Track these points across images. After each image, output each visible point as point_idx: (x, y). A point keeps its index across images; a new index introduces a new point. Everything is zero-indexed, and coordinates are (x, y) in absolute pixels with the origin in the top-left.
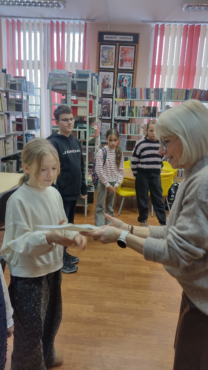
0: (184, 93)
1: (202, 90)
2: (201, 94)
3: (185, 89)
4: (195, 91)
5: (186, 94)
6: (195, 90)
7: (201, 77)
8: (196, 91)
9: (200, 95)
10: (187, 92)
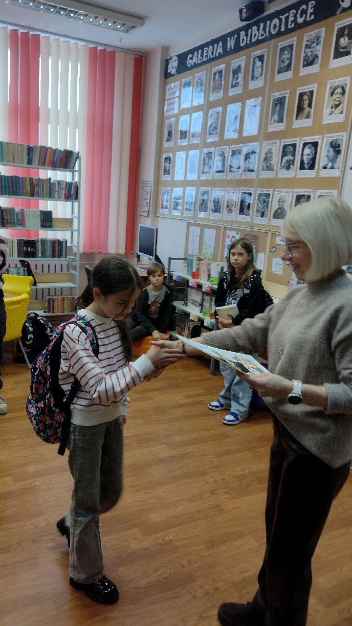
0: (25, 154)
1: (55, 150)
2: (54, 155)
3: (26, 144)
4: (42, 150)
5: (29, 154)
6: (43, 148)
7: (49, 125)
8: (45, 149)
9: (54, 158)
10: (30, 150)
